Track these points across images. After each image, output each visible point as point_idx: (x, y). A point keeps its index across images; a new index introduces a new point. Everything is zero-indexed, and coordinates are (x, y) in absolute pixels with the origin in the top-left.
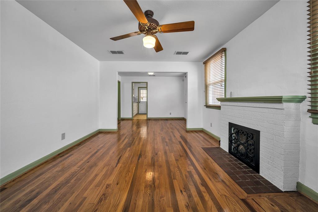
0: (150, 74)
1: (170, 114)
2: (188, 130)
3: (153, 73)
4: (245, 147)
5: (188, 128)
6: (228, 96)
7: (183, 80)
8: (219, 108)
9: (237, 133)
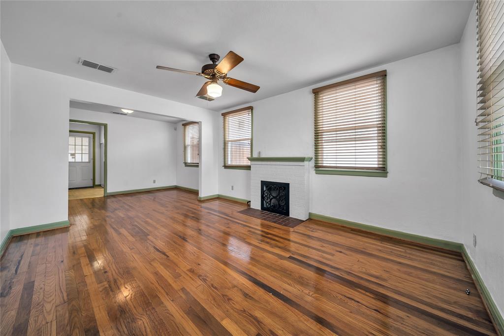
0: (125, 111)
1: (154, 182)
2: (202, 199)
3: (132, 112)
4: (277, 200)
5: (202, 196)
6: (255, 155)
7: (175, 129)
8: (248, 168)
9: (270, 189)
